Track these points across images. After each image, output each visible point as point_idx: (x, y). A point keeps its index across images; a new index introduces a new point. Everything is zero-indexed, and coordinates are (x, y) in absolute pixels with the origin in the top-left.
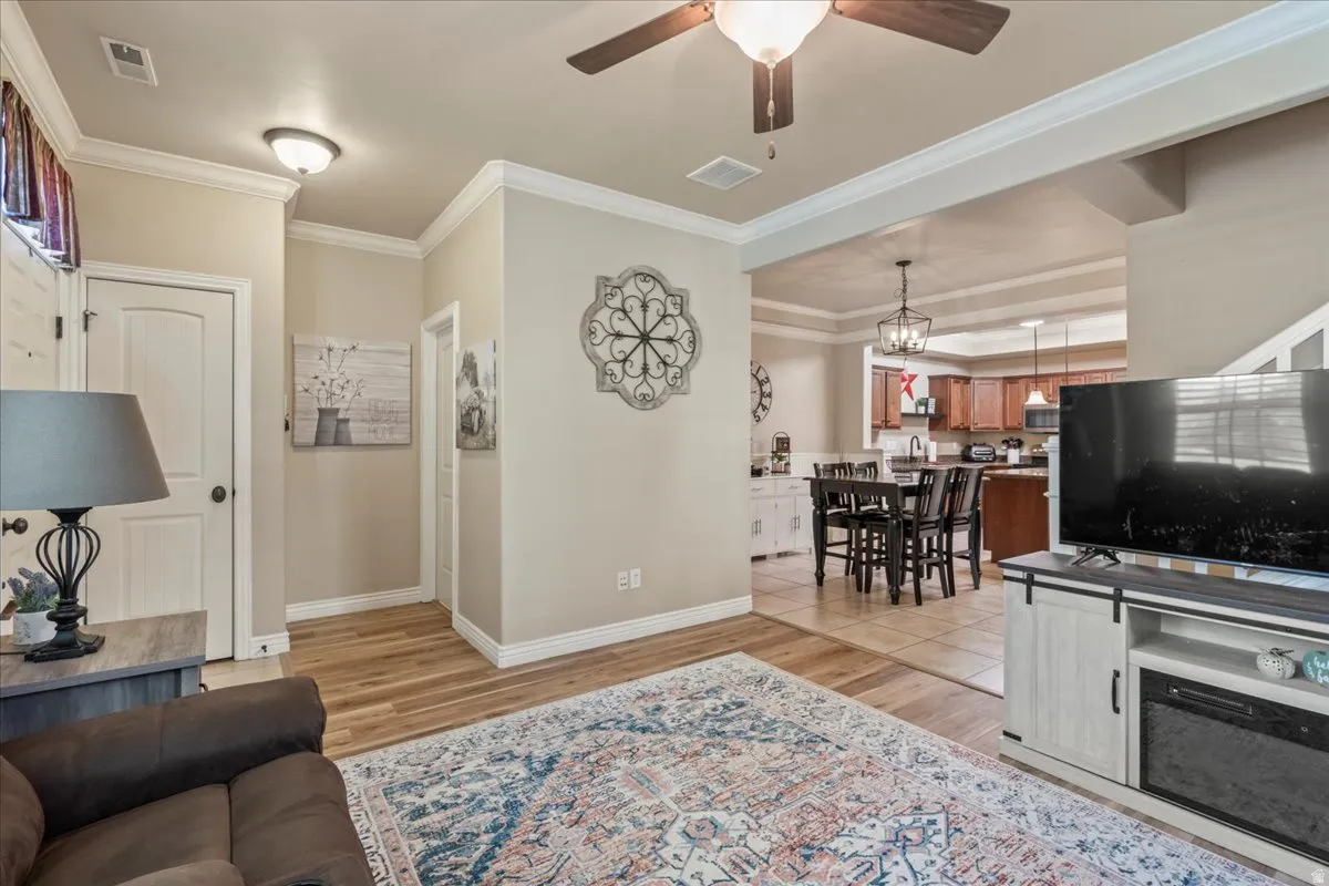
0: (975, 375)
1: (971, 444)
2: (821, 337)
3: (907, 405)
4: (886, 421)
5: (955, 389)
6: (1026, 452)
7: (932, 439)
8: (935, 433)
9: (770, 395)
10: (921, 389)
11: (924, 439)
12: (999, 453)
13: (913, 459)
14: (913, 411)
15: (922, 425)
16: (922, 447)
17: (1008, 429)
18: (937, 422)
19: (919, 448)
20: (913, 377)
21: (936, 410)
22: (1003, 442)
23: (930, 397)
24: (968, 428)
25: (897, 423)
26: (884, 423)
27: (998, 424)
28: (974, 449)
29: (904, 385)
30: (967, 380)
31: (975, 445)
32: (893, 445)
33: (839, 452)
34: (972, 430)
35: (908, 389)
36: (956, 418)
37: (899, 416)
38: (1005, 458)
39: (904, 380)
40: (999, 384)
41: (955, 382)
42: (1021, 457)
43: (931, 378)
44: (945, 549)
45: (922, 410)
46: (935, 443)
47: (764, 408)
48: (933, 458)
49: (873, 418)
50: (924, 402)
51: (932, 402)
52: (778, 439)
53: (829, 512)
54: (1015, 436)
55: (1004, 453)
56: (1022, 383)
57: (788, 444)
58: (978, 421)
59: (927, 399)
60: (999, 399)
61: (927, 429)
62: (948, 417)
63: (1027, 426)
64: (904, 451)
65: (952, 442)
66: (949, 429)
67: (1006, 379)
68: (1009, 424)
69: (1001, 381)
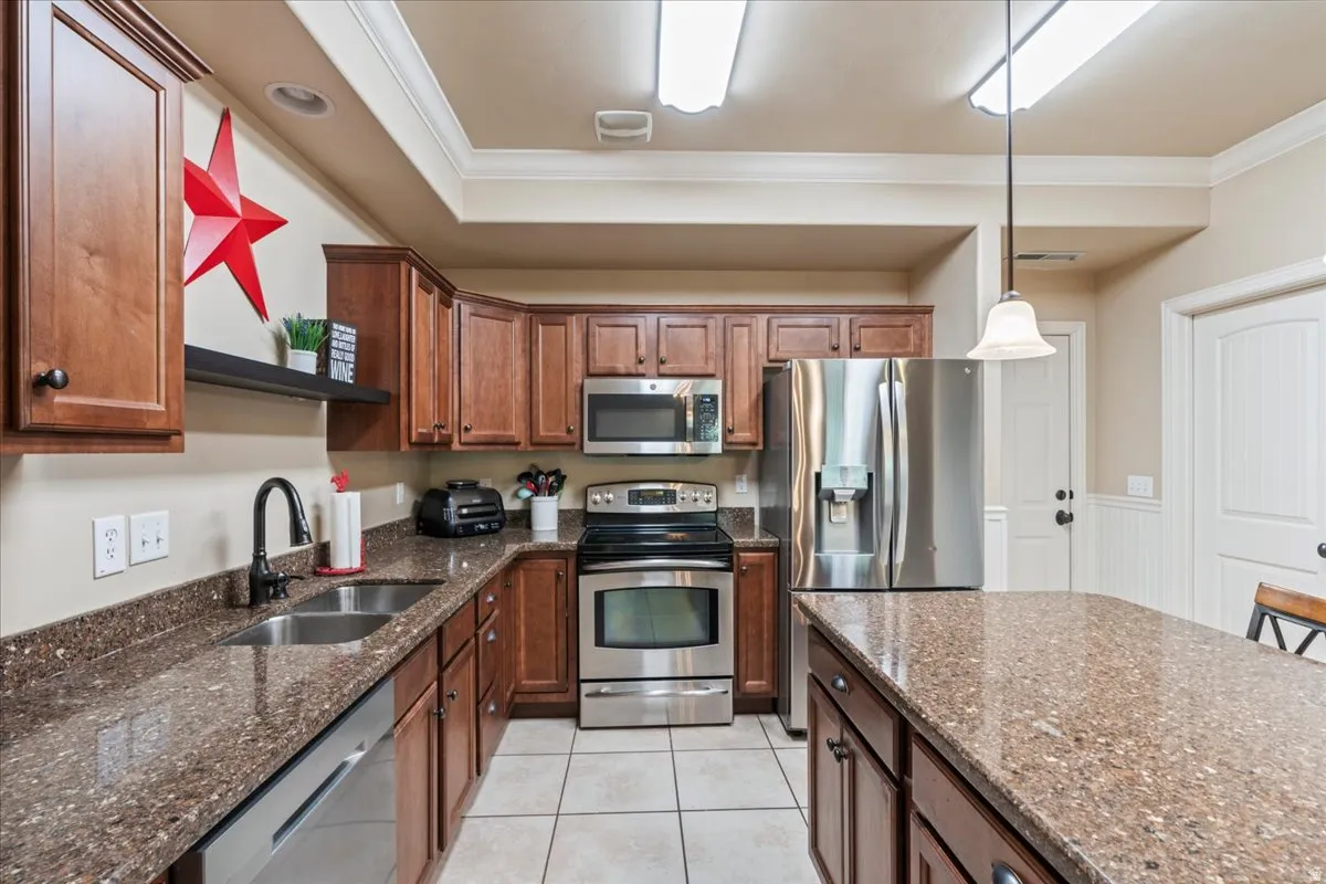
0: (459, 287)
1: (447, 487)
5: (423, 307)
7: (342, 483)
8: (353, 460)
10: (295, 279)
11: (314, 481)
12: (511, 505)
14: (265, 357)
15: (306, 431)
17: (541, 445)
18: (362, 416)
19: (292, 523)
21: (358, 371)
22: (524, 477)
23: (337, 321)
24: (448, 443)
27: (517, 430)
28: (454, 501)
30: (446, 293)
31: (456, 488)
34: (456, 446)
35: (236, 258)
36: (422, 416)
38: (523, 519)
40: (520, 322)
41: (421, 285)
45: (303, 361)
46: (355, 495)
48: (348, 555)
51: (345, 337)
54: (549, 462)
55: (523, 509)
56: (575, 324)
59: (327, 328)
60: (518, 366)
61: (324, 441)
62: (403, 403)
63: (592, 438)
64: (221, 548)
65: (394, 483)
66: (404, 447)
67: (534, 309)
68: (539, 430)
69: (524, 315)
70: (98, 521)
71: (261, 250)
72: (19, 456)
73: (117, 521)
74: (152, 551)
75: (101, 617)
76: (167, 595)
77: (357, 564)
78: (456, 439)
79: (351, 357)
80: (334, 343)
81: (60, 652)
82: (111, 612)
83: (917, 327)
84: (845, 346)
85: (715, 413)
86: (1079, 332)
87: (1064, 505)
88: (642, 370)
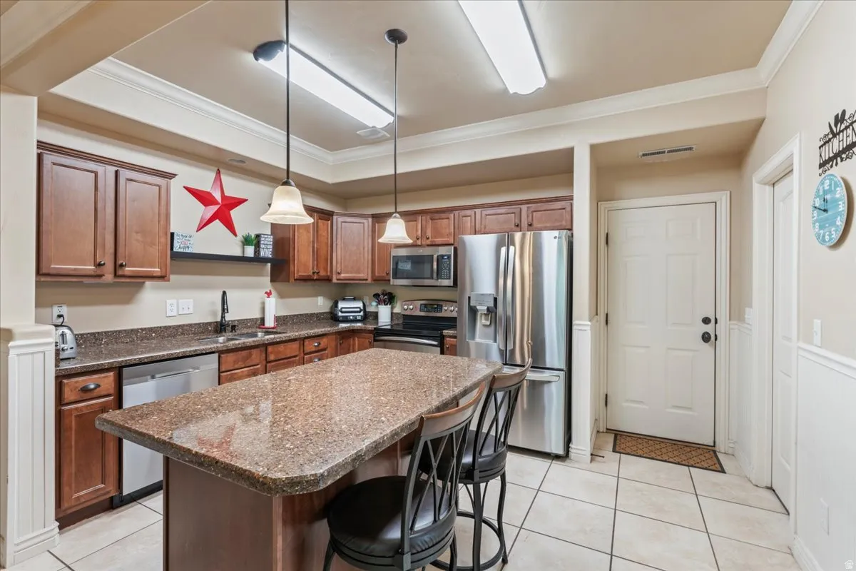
0: (337, 211)
4: (117, 267)
6: (396, 309)
7: (270, 294)
13: (226, 325)
14: (237, 253)
18: (280, 269)
21: (275, 252)
22: (374, 296)
24: (330, 279)
25: (156, 268)
27: (366, 274)
28: (341, 305)
30: (326, 215)
31: (342, 299)
34: (335, 281)
38: (375, 317)
40: (367, 223)
42: (392, 315)
46: (273, 299)
48: (270, 323)
50: (250, 241)
51: (267, 239)
54: (385, 289)
55: (375, 310)
58: (342, 271)
61: (269, 278)
62: (291, 262)
63: (395, 277)
67: (374, 216)
68: (376, 274)
69: (370, 220)
70: (168, 301)
71: (235, 213)
72: (144, 282)
73: (174, 301)
74: (186, 311)
75: (167, 328)
76: (190, 325)
77: (272, 325)
78: (333, 277)
79: (271, 247)
80: (262, 242)
81: (153, 335)
82: (170, 327)
83: (569, 209)
84: (524, 224)
85: (450, 264)
86: (723, 199)
87: (709, 328)
88: (419, 242)
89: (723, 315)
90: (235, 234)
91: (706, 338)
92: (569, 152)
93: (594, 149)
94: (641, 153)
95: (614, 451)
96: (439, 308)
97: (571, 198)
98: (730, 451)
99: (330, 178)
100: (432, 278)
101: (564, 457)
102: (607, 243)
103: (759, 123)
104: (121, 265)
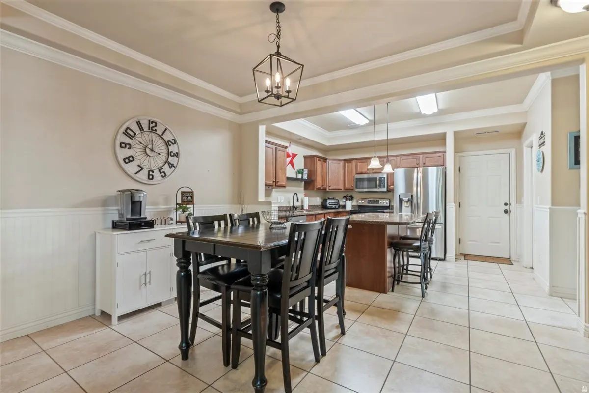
0: (328, 157)
1: (327, 198)
2: (228, 116)
3: (291, 173)
4: (276, 182)
5: (319, 164)
6: (355, 203)
7: (306, 195)
8: (307, 191)
9: (177, 155)
10: (299, 163)
11: (301, 195)
12: (341, 203)
13: (294, 208)
14: (295, 176)
15: (300, 186)
16: (300, 199)
17: (346, 190)
18: (309, 184)
19: (298, 200)
20: (294, 156)
21: (308, 178)
22: (344, 197)
23: (305, 168)
24: (326, 189)
25: (284, 183)
26: (274, 184)
27: (341, 187)
28: (328, 201)
29: (289, 159)
30: (325, 160)
31: (329, 199)
32: (281, 198)
33: (240, 204)
34: (328, 190)
35: (291, 162)
36: (319, 183)
37: (285, 179)
38: (344, 207)
39: (288, 156)
40: (342, 163)
41: (319, 160)
42: (352, 206)
43: (305, 157)
44: (316, 295)
45: (300, 176)
46: (307, 198)
47: (171, 166)
48: (306, 207)
49: (266, 178)
50: (301, 172)
51: (306, 171)
52: (182, 193)
53: (202, 269)
54: (349, 194)
55: (344, 204)
56: (354, 163)
57: (192, 197)
58: (331, 185)
59: (303, 170)
60: (342, 172)
61: (303, 188)
62: (315, 182)
63: (356, 188)
64: (289, 203)
65: (317, 197)
66: (315, 189)
67: (345, 160)
68: (346, 187)
69: (343, 161)
71: (295, 160)
77: (308, 208)
78: (327, 188)
79: (307, 175)
80: (304, 173)
83: (442, 156)
84: (421, 163)
85: (385, 182)
86: (513, 152)
87: (507, 208)
88: (368, 172)
89: (513, 202)
90: (294, 169)
91: (506, 212)
92: (444, 135)
93: (455, 133)
94: (475, 133)
95: (465, 259)
96: (377, 202)
97: (445, 152)
98: (517, 260)
99: (327, 144)
100: (376, 188)
101: (444, 260)
102: (459, 171)
103: (525, 124)
104: (278, 182)
